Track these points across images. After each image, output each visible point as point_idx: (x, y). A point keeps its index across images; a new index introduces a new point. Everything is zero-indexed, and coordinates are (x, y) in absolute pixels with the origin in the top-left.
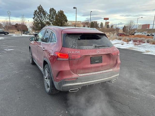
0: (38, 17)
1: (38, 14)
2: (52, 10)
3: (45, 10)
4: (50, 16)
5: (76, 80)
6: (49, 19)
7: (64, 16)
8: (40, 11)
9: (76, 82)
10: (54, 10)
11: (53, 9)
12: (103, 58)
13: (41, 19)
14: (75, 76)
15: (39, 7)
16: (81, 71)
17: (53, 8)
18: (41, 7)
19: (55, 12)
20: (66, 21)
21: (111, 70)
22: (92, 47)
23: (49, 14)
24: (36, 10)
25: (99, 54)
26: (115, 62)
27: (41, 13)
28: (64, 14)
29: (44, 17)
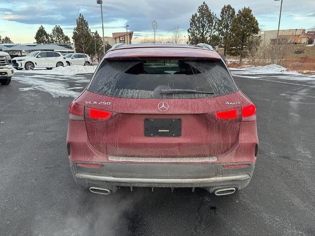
0: (198, 28)
1: (197, 22)
2: (227, 9)
3: (212, 13)
4: (220, 23)
5: (100, 169)
6: (219, 30)
7: (252, 19)
8: (203, 15)
9: (100, 174)
10: (231, 8)
11: (229, 7)
12: (185, 123)
13: (204, 32)
14: (98, 159)
15: (202, 6)
16: (119, 150)
17: (229, 5)
18: (206, 6)
19: (234, 12)
20: (256, 30)
21: (213, 160)
22: (152, 93)
23: (220, 19)
24: (196, 15)
25: (166, 112)
26: (230, 140)
27: (203, 19)
28: (252, 15)
29: (209, 26)
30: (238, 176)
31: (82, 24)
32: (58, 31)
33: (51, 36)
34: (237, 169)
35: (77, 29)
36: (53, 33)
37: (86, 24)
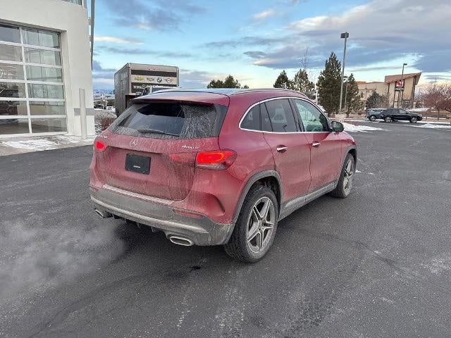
12: (153, 162)
30: (190, 227)
31: (332, 66)
32: (302, 76)
33: (291, 82)
34: (186, 217)
35: (324, 73)
36: (296, 79)
37: (338, 66)
